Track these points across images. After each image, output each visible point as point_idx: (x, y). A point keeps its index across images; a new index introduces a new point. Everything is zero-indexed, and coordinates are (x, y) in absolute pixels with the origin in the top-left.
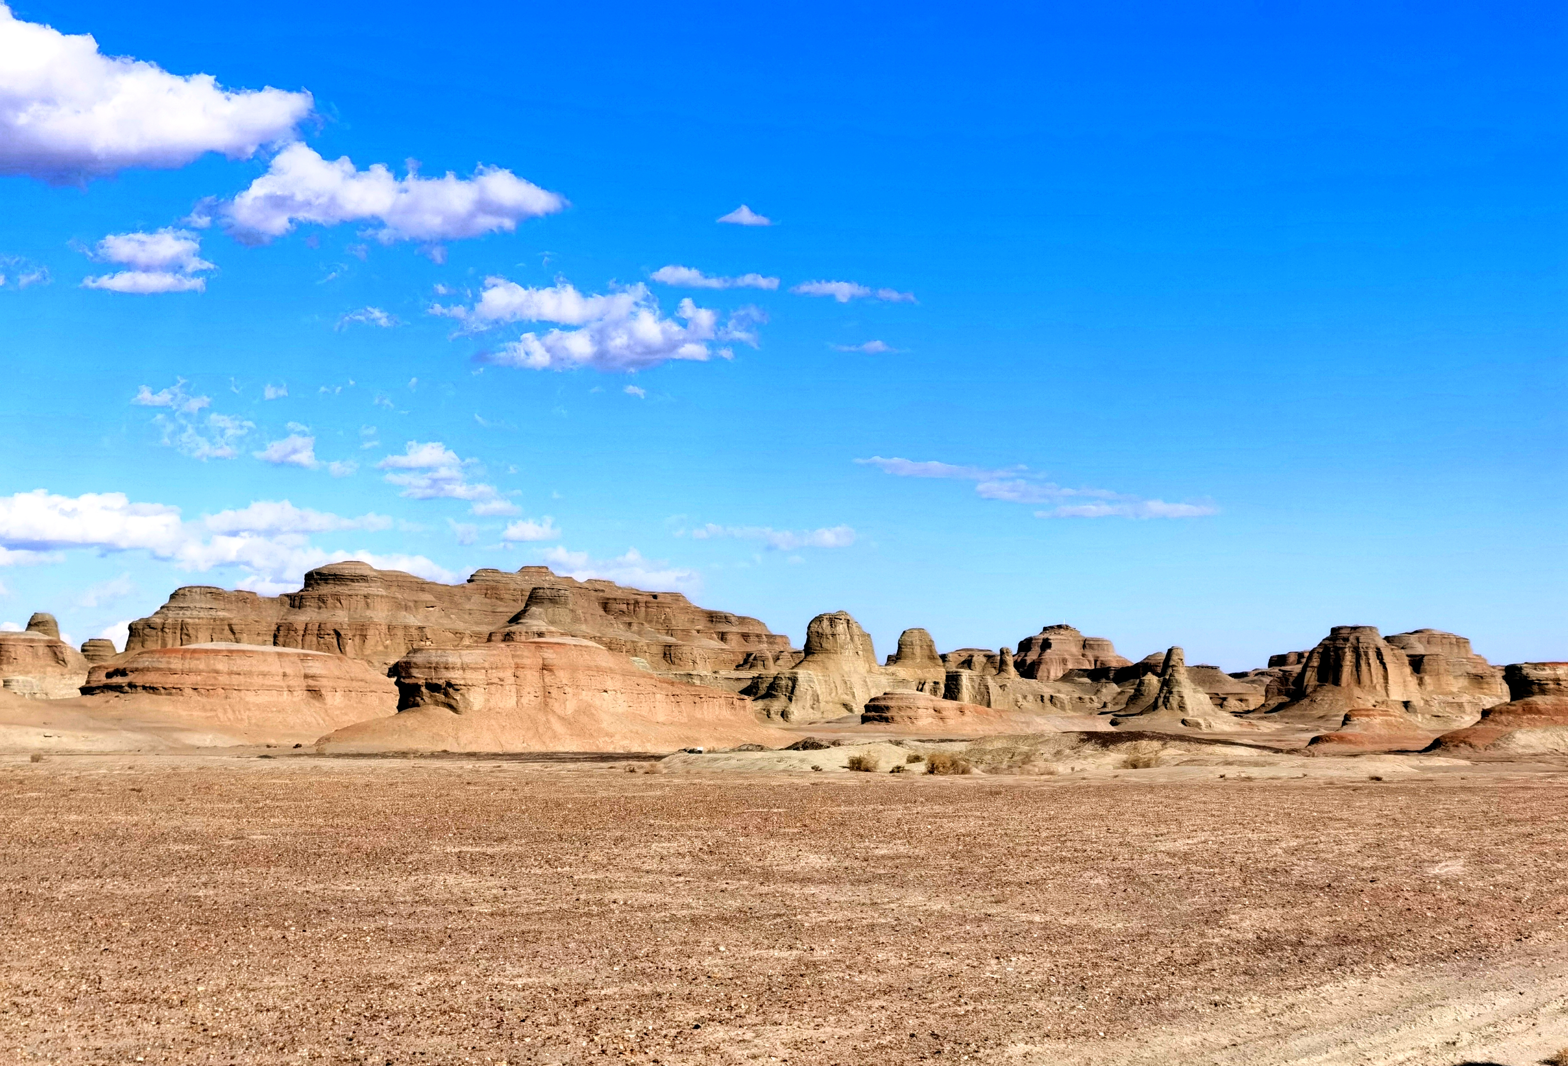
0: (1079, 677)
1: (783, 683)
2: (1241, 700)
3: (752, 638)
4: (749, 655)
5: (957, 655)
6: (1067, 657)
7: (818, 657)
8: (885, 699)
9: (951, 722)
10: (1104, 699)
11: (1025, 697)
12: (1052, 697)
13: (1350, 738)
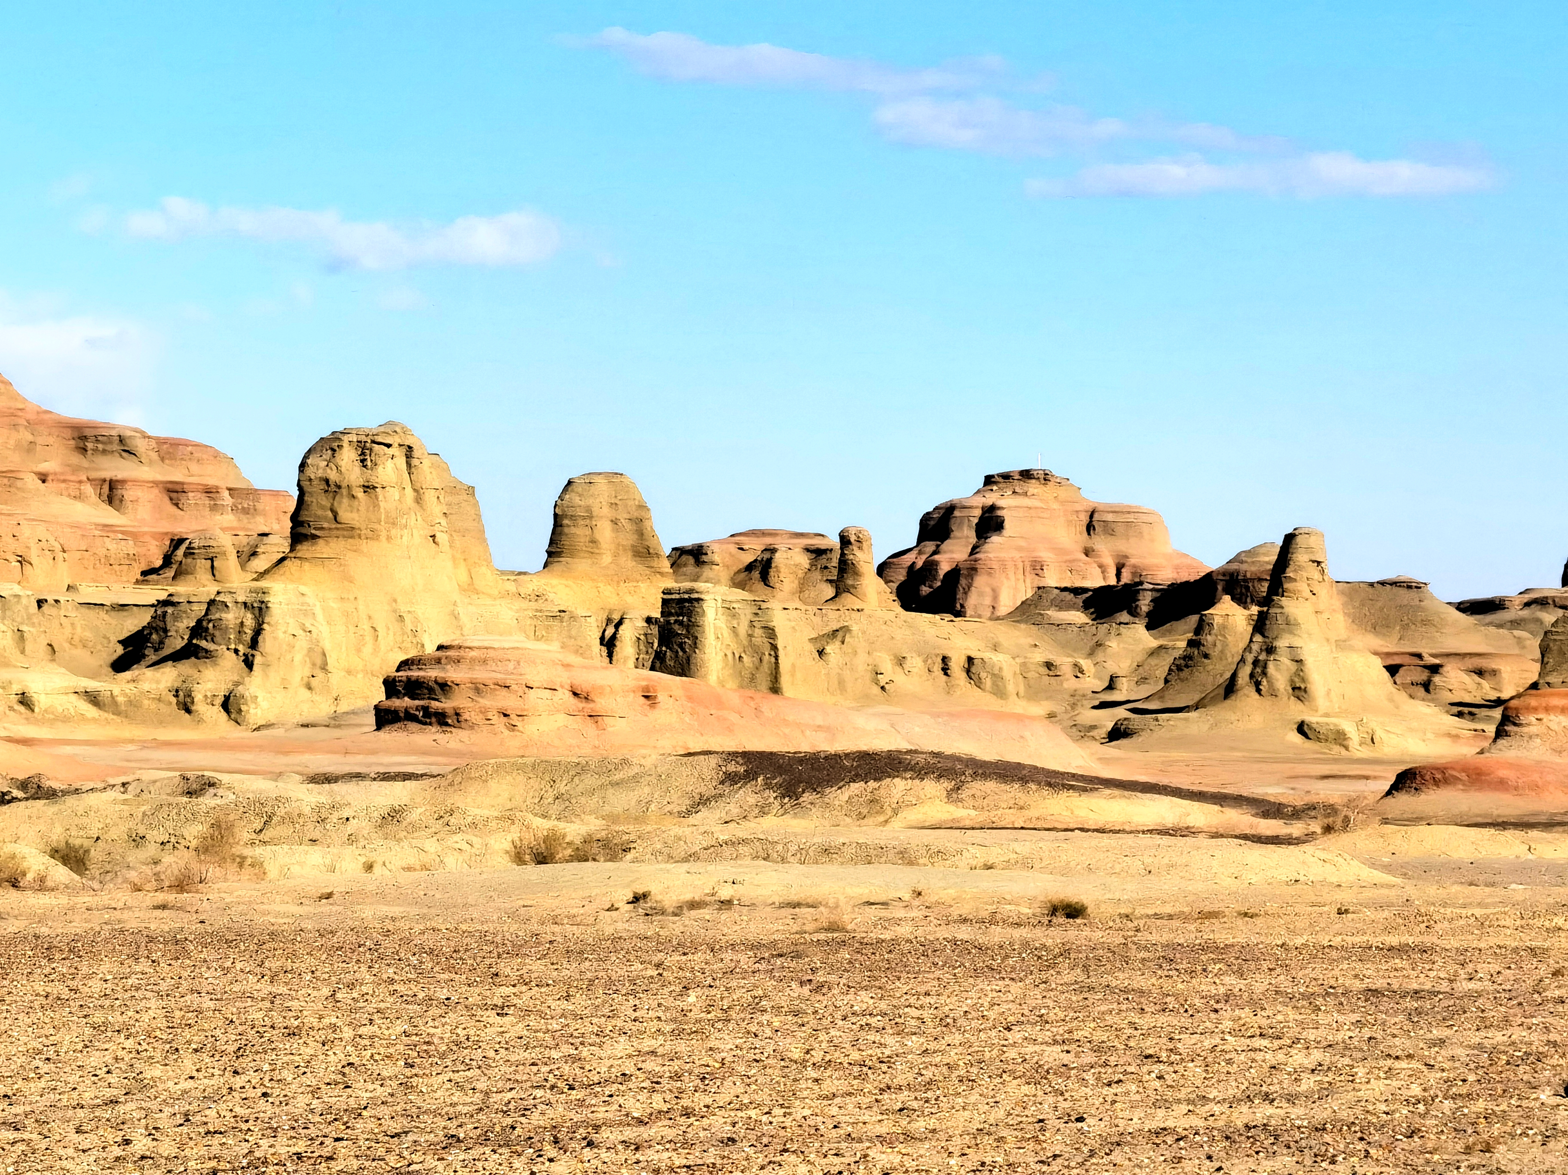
0: (1061, 609)
1: (231, 617)
2: (1480, 673)
3: (193, 498)
4: (177, 543)
5: (733, 549)
6: (1045, 555)
7: (321, 548)
8: (438, 661)
9: (616, 726)
10: (1112, 667)
11: (901, 661)
12: (970, 660)
13: (1503, 773)
